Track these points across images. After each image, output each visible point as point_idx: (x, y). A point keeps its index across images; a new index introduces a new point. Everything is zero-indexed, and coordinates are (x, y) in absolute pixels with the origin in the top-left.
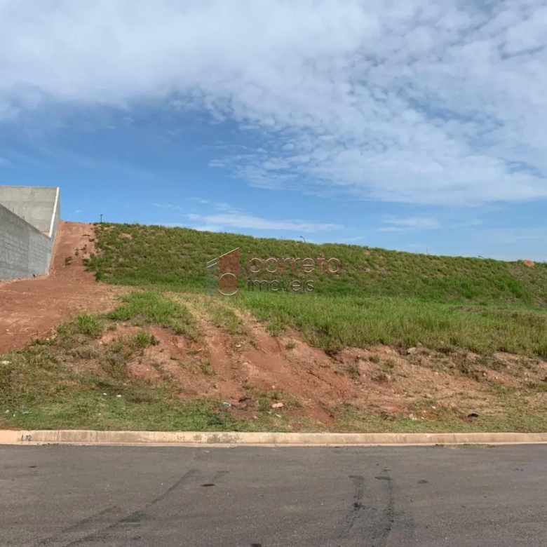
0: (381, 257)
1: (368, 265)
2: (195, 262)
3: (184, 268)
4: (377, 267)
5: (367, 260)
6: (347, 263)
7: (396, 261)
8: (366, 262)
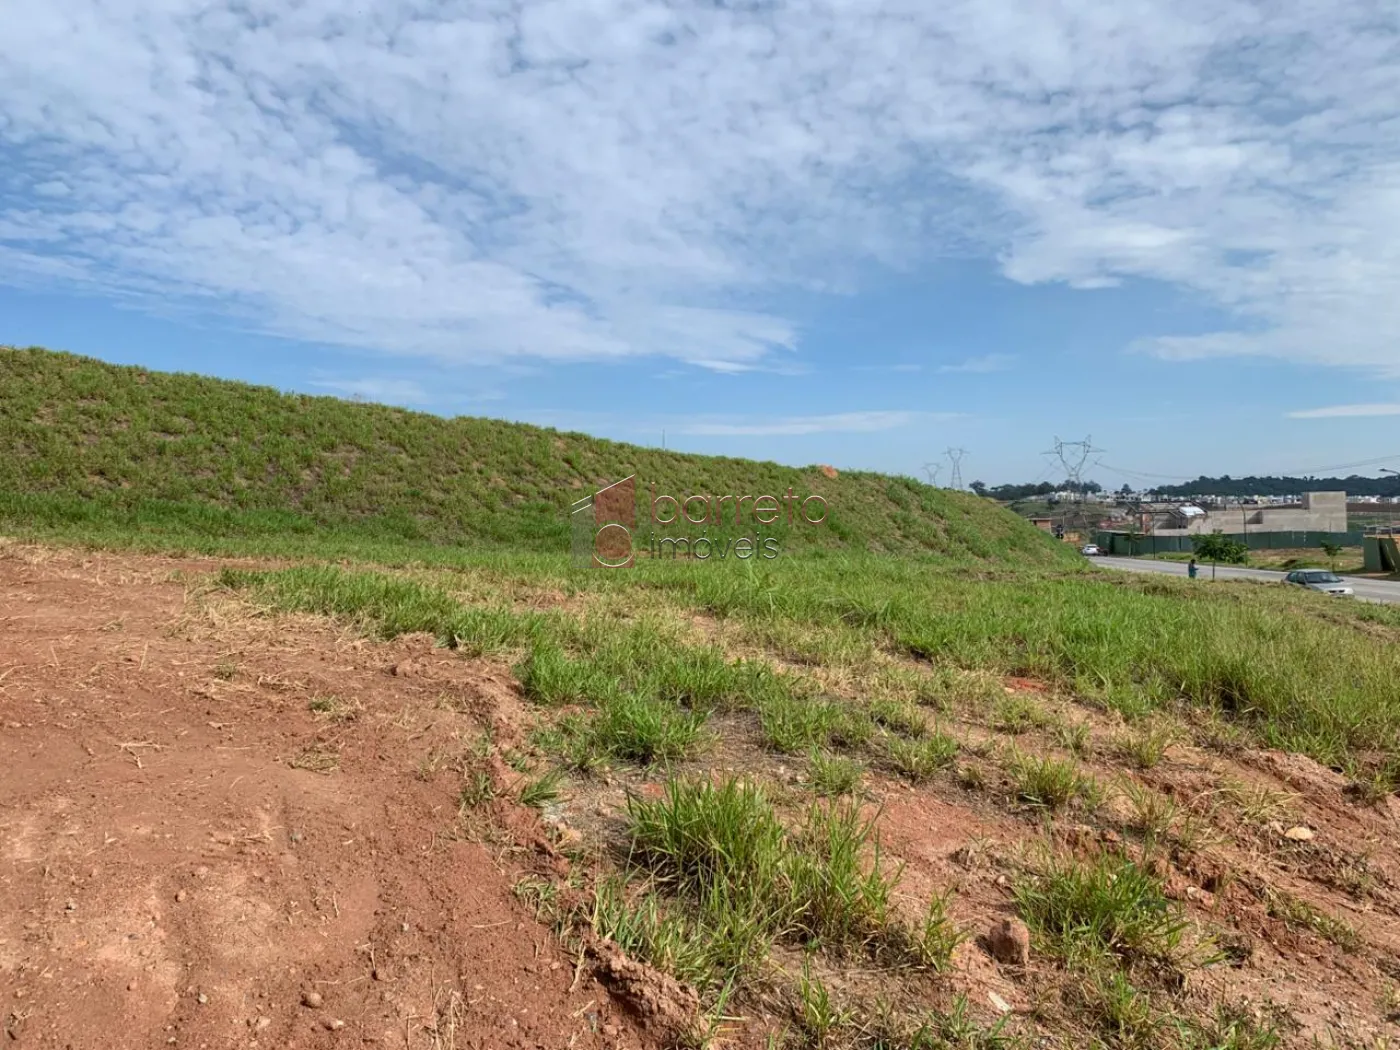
0: (590, 455)
1: (574, 472)
2: (134, 458)
3: (102, 473)
4: (591, 475)
5: (568, 461)
6: (528, 467)
7: (622, 463)
8: (566, 466)
